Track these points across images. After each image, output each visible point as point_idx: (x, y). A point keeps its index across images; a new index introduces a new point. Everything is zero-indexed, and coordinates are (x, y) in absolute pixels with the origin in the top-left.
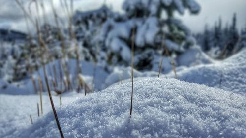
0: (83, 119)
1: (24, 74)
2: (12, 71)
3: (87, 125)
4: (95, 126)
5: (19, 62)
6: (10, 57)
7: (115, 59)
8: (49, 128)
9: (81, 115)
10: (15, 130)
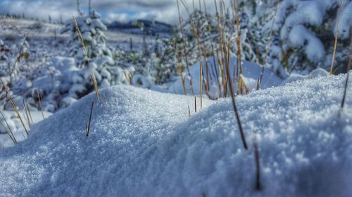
0: (260, 112)
1: (168, 76)
2: (155, 72)
3: (269, 118)
4: (280, 120)
5: (163, 61)
6: (154, 54)
7: (294, 57)
8: (213, 120)
9: (256, 108)
10: (168, 124)
